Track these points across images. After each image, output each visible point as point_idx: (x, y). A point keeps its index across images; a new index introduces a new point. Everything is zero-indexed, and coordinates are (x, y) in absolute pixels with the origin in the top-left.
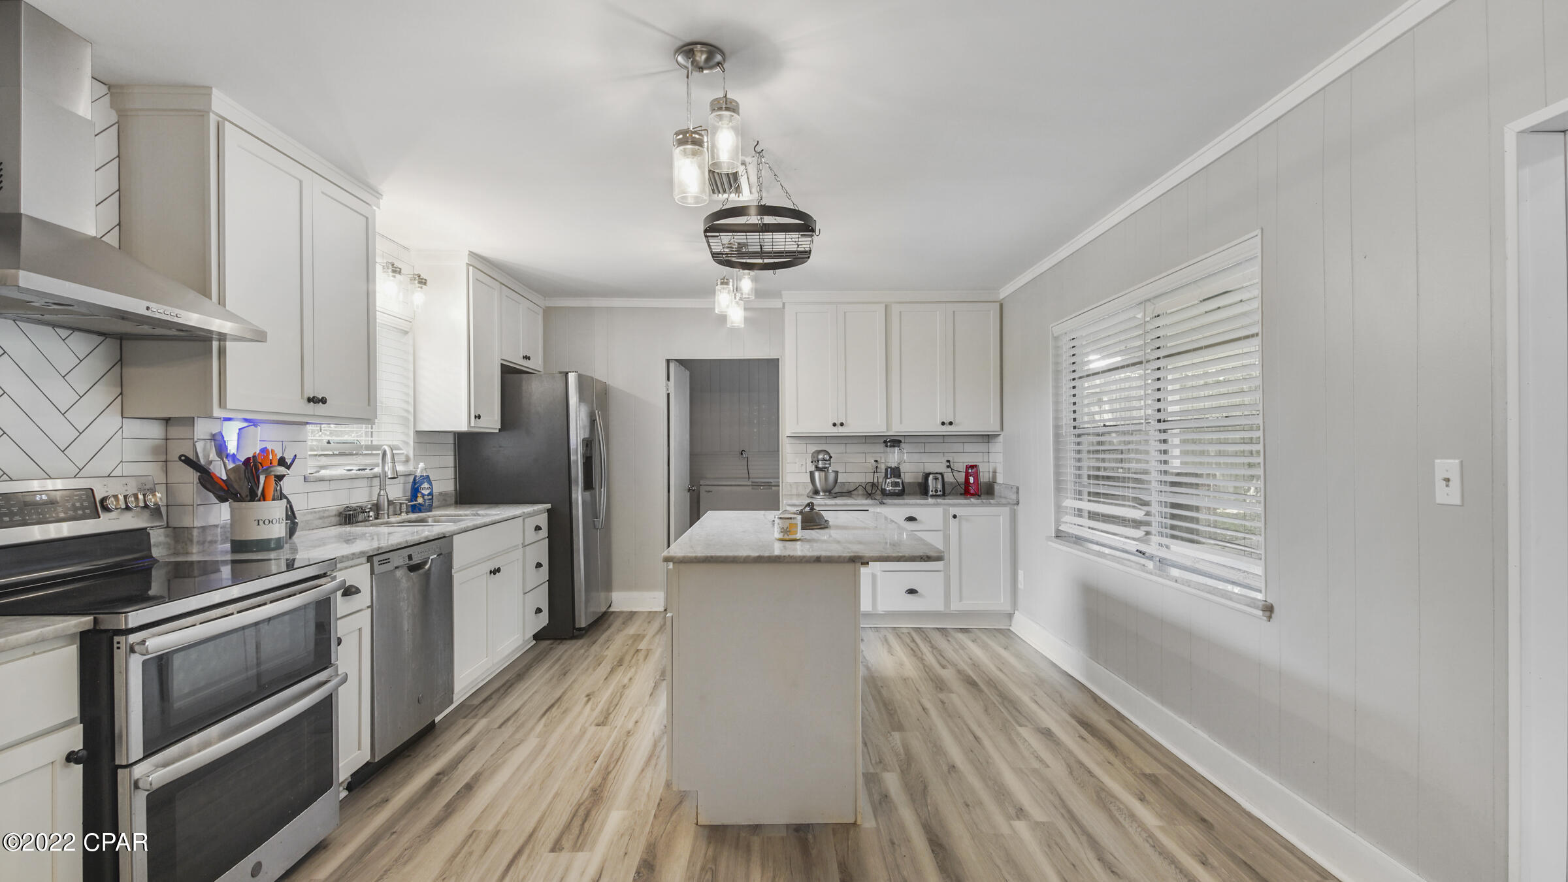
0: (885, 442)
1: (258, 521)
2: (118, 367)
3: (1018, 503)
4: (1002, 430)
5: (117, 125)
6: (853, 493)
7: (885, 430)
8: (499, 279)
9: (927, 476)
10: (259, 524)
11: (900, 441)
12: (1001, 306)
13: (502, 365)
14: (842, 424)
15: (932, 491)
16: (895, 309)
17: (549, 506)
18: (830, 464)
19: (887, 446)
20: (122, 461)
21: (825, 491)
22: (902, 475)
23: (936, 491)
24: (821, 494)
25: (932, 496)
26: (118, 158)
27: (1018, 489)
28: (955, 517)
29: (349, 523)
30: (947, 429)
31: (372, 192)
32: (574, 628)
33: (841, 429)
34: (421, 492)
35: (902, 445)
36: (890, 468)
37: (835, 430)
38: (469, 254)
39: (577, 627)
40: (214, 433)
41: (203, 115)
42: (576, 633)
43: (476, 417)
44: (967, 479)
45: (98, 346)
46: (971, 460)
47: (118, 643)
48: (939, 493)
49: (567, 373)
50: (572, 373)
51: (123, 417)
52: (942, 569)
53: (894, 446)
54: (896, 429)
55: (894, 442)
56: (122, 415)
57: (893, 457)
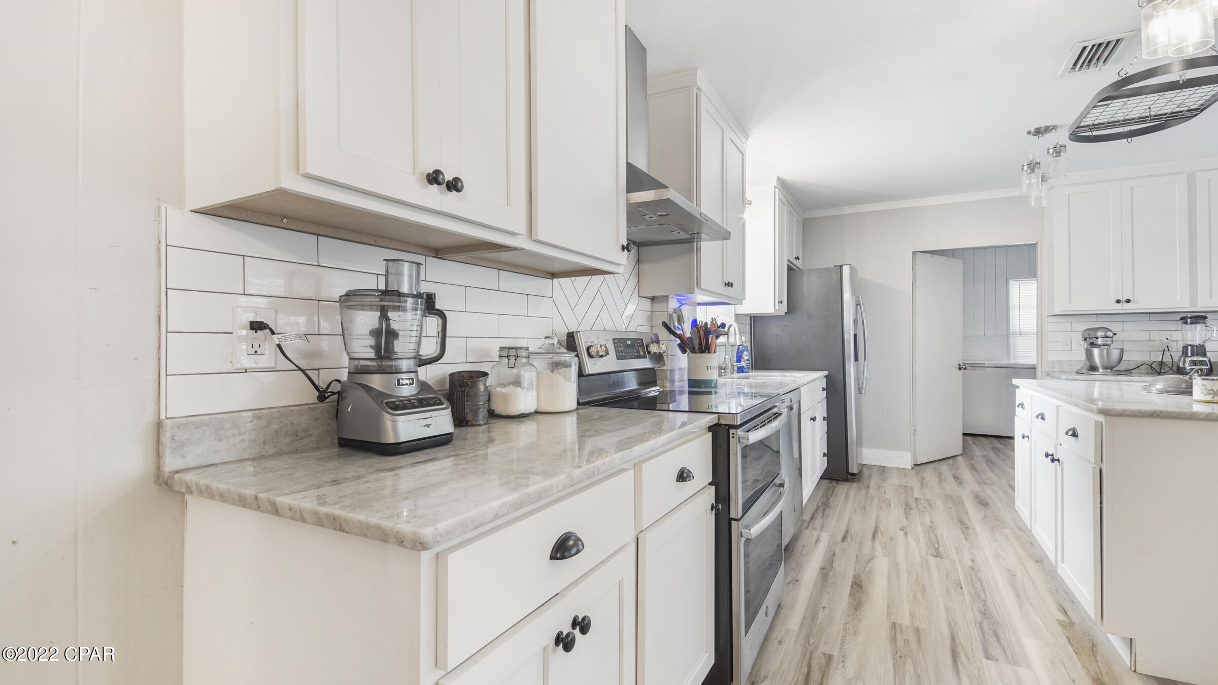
0: (1184, 318)
1: (708, 367)
2: (638, 265)
7: (1188, 306)
13: (787, 263)
14: (1128, 301)
17: (826, 373)
18: (1112, 341)
19: (1186, 323)
20: (638, 325)
21: (1106, 368)
22: (1208, 354)
24: (1101, 370)
31: (745, 134)
32: (848, 472)
33: (1127, 306)
34: (743, 358)
36: (1190, 345)
37: (1119, 306)
38: (776, 179)
39: (850, 472)
40: (675, 308)
41: (689, 90)
42: (849, 477)
43: (779, 302)
47: (733, 434)
49: (842, 266)
50: (846, 266)
54: (1201, 306)
55: (1196, 318)
56: (638, 296)
57: (1195, 335)
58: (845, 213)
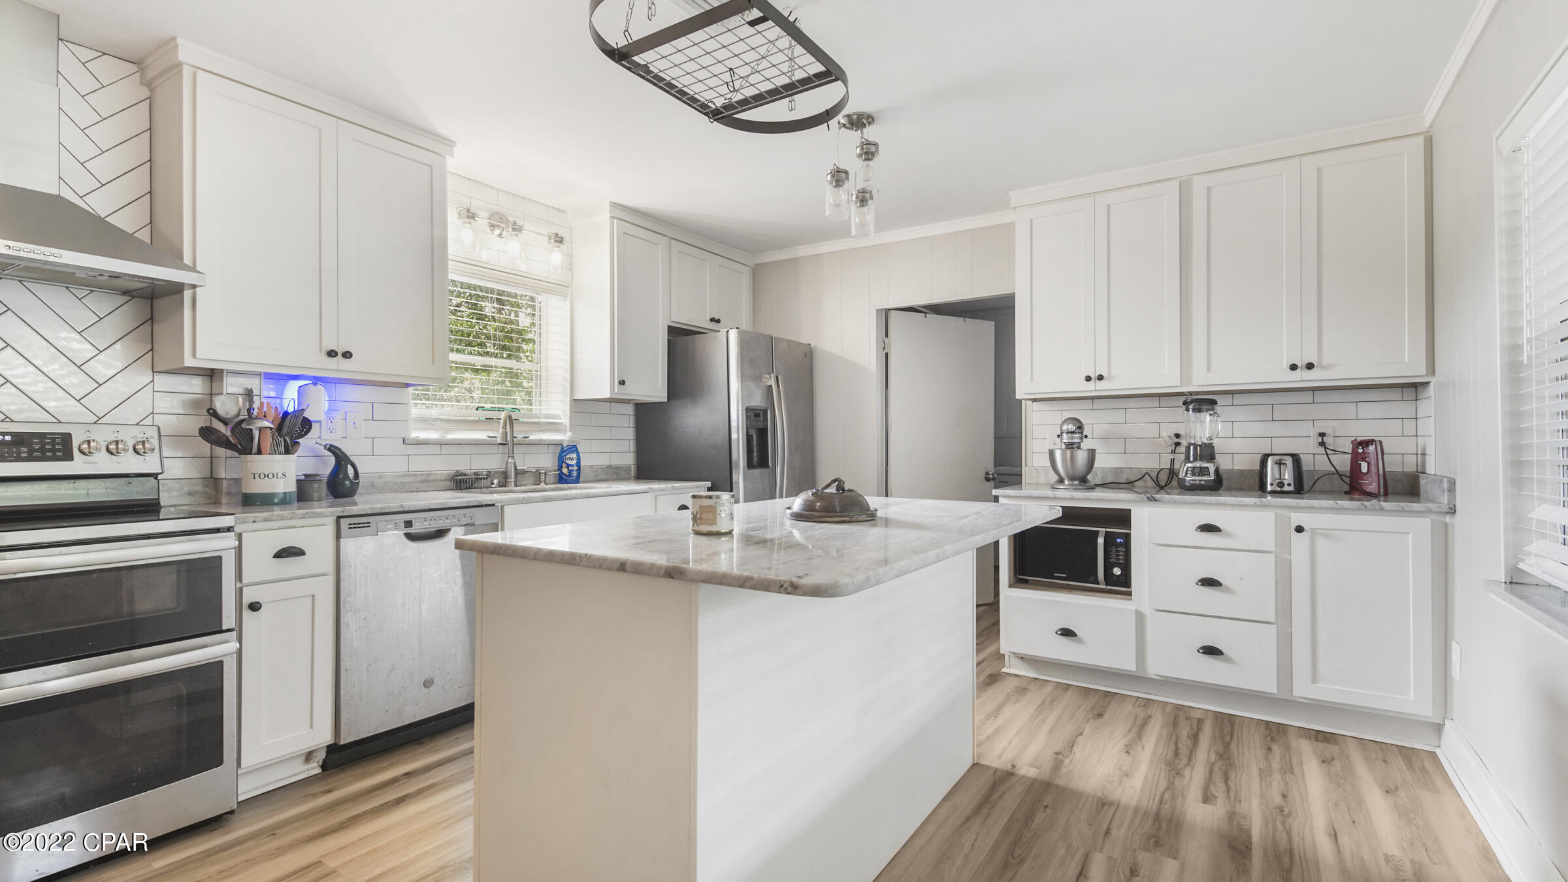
0: (1185, 403)
1: (254, 474)
2: (148, 325)
3: (1453, 511)
4: (1434, 374)
5: (149, 100)
6: (1136, 483)
8: (667, 234)
9: (1265, 457)
10: (254, 478)
11: (1214, 402)
12: (1429, 143)
13: (669, 327)
14: (1100, 378)
15: (1272, 485)
16: (1199, 187)
17: (708, 484)
19: (1188, 409)
20: (152, 413)
21: (1072, 479)
22: (1216, 457)
23: (1281, 484)
24: (1066, 483)
25: (1273, 492)
26: (149, 131)
27: (1452, 483)
28: (1299, 529)
29: (460, 489)
30: (1302, 378)
31: (438, 139)
33: (1101, 385)
34: (566, 463)
35: (1218, 409)
36: (1195, 446)
37: (1091, 386)
38: (611, 206)
40: (249, 388)
41: (181, 69)
43: (619, 383)
44: (1355, 466)
45: (122, 305)
46: (1364, 431)
48: (1286, 488)
49: (729, 330)
50: (733, 330)
51: (154, 372)
52: (1273, 620)
53: (1200, 411)
54: (1200, 381)
55: (1202, 403)
56: (153, 370)
57: (1202, 428)
58: (799, 256)
